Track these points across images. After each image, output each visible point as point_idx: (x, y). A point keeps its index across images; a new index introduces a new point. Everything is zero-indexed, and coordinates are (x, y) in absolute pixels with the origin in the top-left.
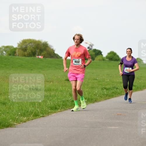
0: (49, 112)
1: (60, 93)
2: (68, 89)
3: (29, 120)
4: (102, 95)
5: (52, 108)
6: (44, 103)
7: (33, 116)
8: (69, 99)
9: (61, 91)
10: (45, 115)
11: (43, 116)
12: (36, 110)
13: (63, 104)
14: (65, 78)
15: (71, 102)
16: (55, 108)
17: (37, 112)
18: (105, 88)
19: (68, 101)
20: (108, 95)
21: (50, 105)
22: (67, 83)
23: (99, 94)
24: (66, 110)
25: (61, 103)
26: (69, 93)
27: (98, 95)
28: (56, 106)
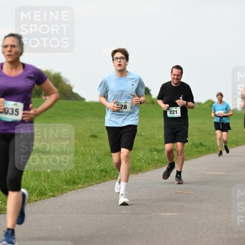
0: (63, 189)
1: (81, 157)
2: (94, 151)
3: (30, 203)
4: (150, 161)
5: (68, 182)
6: (55, 174)
7: (37, 195)
8: (97, 167)
9: (83, 154)
10: (56, 193)
11: (53, 194)
12: (42, 185)
13: (87, 175)
14: (89, 133)
15: (99, 173)
16: (73, 182)
17: (43, 189)
18: (156, 150)
19: (94, 170)
20: (159, 160)
21: (64, 178)
22: (93, 142)
23: (145, 159)
24: (91, 185)
25: (84, 174)
26: (96, 157)
27: (143, 161)
28: (75, 178)
